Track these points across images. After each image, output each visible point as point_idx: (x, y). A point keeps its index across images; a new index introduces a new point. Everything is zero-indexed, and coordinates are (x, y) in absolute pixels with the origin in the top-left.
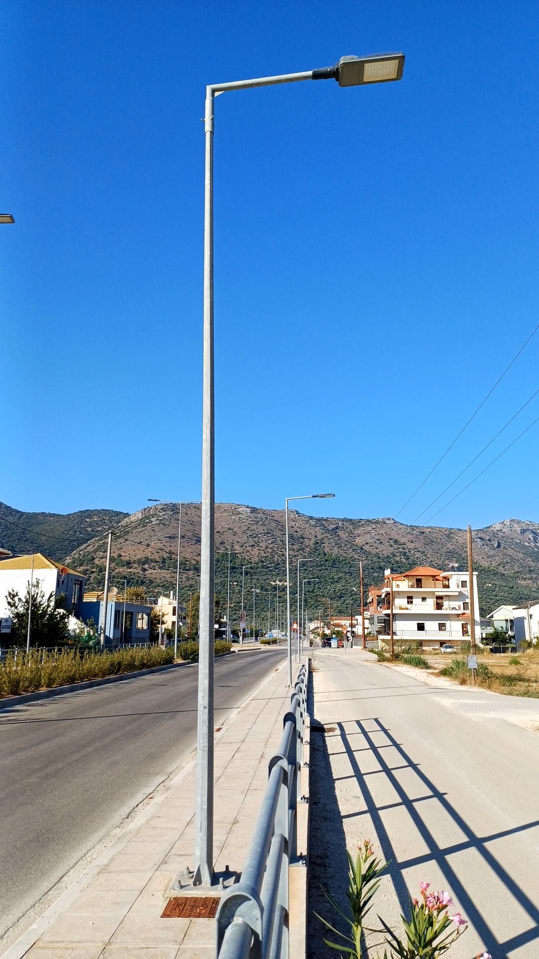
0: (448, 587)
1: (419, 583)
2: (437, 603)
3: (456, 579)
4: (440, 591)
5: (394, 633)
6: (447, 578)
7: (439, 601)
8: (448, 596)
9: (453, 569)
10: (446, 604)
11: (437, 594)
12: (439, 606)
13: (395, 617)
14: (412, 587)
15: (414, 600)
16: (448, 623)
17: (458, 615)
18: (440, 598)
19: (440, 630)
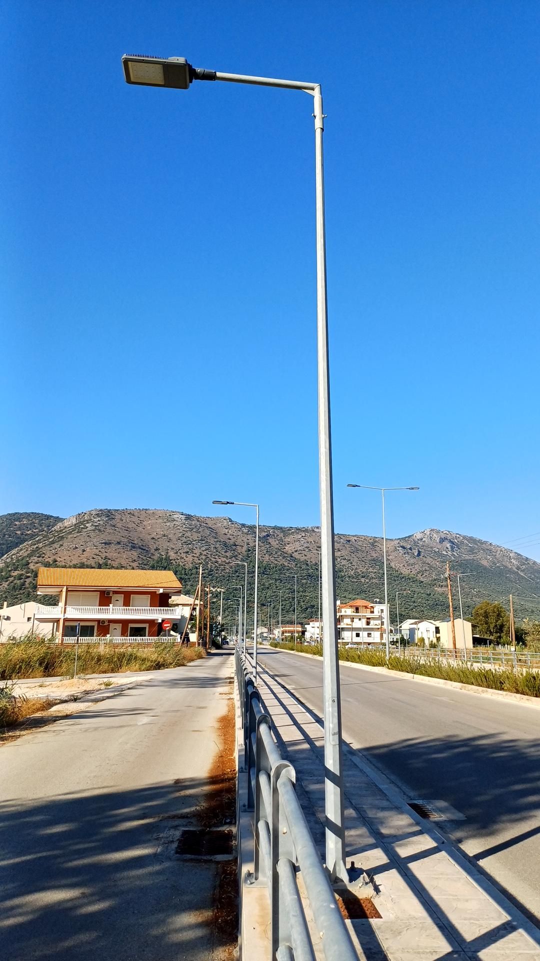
0: (372, 612)
1: (357, 609)
2: (367, 622)
4: (369, 615)
6: (373, 607)
7: (368, 620)
8: (373, 618)
9: (376, 602)
11: (367, 616)
12: (368, 623)
13: (343, 629)
15: (354, 620)
16: (372, 633)
18: (369, 618)
19: (368, 637)
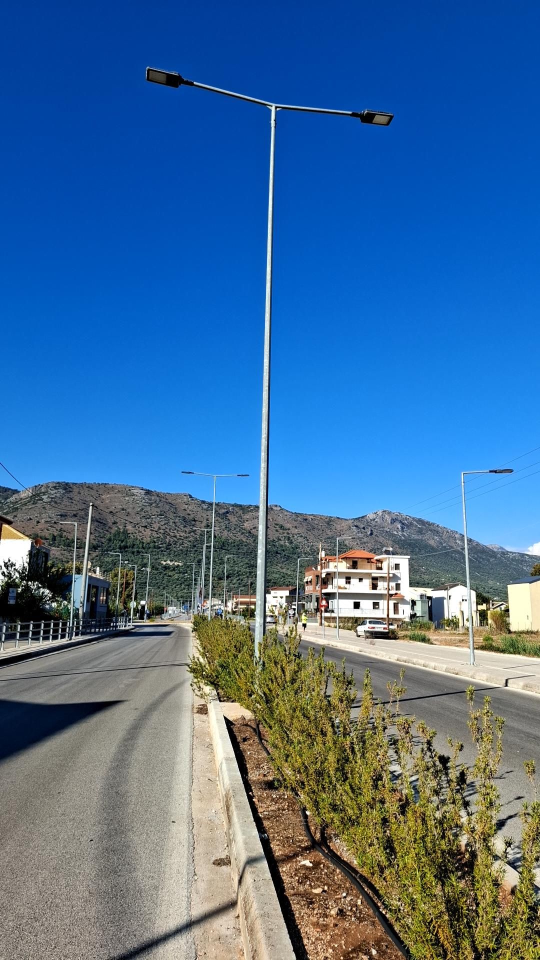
0: (380, 568)
1: (354, 565)
2: (373, 584)
4: (376, 573)
5: (334, 611)
6: (380, 561)
7: (375, 582)
8: (383, 577)
9: (387, 552)
10: (380, 584)
11: (373, 575)
12: (374, 587)
14: (350, 568)
15: (352, 580)
16: (381, 602)
18: (375, 579)
19: (374, 608)
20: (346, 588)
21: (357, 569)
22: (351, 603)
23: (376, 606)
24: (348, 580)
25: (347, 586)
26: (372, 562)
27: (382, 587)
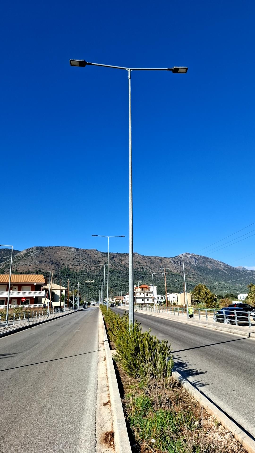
0: (149, 290)
1: (143, 289)
3: (152, 288)
5: (136, 302)
6: (149, 288)
7: (147, 294)
8: (150, 293)
9: (151, 286)
10: (149, 294)
11: (147, 292)
13: (136, 298)
14: (141, 290)
15: (141, 294)
17: (152, 297)
19: (147, 301)
20: (139, 296)
21: (143, 290)
22: (141, 300)
23: (148, 300)
24: (140, 293)
25: (140, 295)
26: (147, 288)
27: (149, 295)
